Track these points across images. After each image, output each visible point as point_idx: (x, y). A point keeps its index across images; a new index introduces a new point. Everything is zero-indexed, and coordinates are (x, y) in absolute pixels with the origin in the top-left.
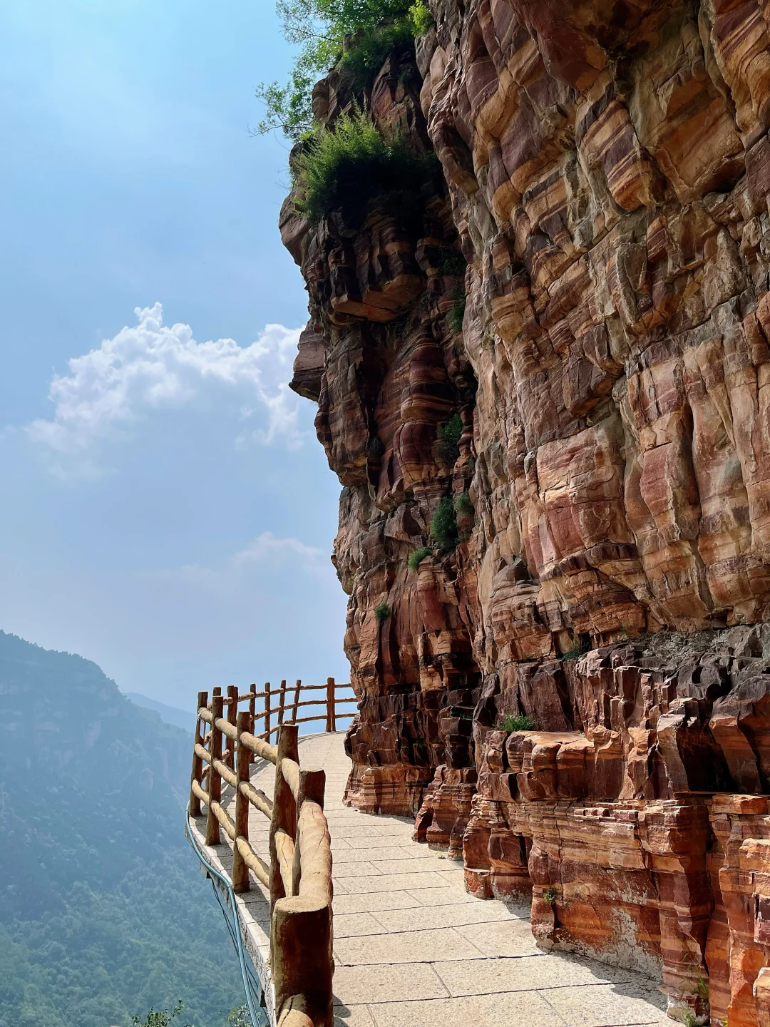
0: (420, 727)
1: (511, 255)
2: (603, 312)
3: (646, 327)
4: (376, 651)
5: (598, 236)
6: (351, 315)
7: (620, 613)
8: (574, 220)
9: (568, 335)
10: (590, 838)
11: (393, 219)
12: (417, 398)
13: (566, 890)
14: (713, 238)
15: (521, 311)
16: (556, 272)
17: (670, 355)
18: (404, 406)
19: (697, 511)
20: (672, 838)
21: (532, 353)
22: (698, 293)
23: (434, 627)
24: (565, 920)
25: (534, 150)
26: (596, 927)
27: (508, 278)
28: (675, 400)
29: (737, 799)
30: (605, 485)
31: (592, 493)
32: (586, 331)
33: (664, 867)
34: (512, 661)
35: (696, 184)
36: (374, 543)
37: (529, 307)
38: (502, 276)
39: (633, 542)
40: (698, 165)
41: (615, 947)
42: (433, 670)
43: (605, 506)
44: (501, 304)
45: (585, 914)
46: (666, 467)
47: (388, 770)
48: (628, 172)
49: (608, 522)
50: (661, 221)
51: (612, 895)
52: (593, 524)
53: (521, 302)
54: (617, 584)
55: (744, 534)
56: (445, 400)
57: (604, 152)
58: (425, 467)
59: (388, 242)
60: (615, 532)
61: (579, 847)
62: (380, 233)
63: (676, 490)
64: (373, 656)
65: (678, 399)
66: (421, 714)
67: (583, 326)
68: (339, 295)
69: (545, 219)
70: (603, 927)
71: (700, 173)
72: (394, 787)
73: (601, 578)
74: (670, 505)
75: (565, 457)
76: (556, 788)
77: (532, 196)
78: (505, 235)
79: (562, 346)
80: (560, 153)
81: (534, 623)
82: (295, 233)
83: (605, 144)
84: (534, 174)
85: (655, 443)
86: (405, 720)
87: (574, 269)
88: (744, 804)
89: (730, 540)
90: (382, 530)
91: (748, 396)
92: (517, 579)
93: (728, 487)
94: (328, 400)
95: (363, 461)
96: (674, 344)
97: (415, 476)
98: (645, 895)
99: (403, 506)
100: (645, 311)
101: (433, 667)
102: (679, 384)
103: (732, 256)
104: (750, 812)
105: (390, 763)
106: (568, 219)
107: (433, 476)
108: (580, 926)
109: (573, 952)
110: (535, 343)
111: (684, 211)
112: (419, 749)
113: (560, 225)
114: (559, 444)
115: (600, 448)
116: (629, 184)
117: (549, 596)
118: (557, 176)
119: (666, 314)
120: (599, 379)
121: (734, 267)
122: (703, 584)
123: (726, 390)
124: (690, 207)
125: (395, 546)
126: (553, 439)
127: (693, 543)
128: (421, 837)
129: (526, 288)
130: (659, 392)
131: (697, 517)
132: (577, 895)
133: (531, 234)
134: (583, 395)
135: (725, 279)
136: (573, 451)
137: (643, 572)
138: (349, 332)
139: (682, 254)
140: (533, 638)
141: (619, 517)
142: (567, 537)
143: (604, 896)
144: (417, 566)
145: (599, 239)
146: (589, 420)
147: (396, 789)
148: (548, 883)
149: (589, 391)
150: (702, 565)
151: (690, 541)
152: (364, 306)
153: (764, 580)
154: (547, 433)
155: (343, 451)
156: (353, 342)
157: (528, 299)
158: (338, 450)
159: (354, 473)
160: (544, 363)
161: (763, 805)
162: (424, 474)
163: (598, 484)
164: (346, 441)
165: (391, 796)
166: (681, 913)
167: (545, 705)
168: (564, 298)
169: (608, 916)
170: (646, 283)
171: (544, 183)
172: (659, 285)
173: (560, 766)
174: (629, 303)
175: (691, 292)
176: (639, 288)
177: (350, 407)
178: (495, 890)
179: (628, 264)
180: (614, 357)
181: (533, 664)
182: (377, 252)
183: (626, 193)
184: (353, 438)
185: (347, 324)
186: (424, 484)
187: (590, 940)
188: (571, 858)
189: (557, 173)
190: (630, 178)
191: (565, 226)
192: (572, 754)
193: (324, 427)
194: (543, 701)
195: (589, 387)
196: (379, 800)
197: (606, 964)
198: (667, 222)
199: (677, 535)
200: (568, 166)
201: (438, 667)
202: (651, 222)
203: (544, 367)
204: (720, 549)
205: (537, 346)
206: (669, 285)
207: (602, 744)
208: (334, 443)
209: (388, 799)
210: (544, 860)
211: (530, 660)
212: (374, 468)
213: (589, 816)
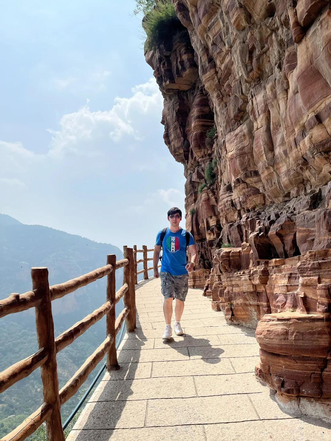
0: (207, 254)
1: (208, 55)
2: (238, 75)
3: (252, 79)
4: (191, 227)
5: (233, 42)
6: (172, 89)
7: (254, 199)
8: (225, 37)
9: (229, 86)
10: (238, 283)
11: (184, 44)
12: (198, 121)
13: (234, 302)
14: (271, 37)
15: (213, 79)
16: (222, 60)
17: (261, 90)
18: (193, 125)
19: (273, 153)
20: (260, 279)
21: (220, 96)
22: (269, 61)
23: (209, 215)
24: (234, 313)
25: (207, 8)
26: (244, 315)
27: (207, 65)
28: (264, 109)
29: (274, 260)
30: (246, 148)
31: (241, 151)
32: (234, 84)
33: (260, 290)
34: (226, 223)
35: (261, 15)
36: (188, 185)
37: (216, 77)
38: (205, 65)
39: (257, 170)
40: (259, 7)
41: (251, 321)
42: (210, 232)
43: (246, 156)
44: (205, 77)
45: (240, 311)
46: (261, 137)
47: (197, 272)
48: (236, 14)
49: (247, 163)
50: (251, 33)
51: (247, 302)
52: (242, 164)
53: (213, 75)
54: (254, 187)
55: (288, 160)
56: (210, 121)
57: (228, 6)
58: (203, 150)
59: (183, 55)
60: (250, 166)
61: (237, 287)
62: (180, 51)
63: (264, 146)
64: (190, 229)
65: (265, 108)
66: (207, 249)
67: (233, 82)
68: (165, 82)
69: (215, 38)
70: (246, 315)
71: (261, 10)
72: (200, 278)
73: (248, 185)
74: (263, 152)
75: (234, 138)
76: (230, 266)
77: (209, 29)
78: (205, 47)
79: (229, 92)
80: (218, 8)
81: (231, 207)
82: (150, 56)
83: (228, 3)
84: (210, 18)
85: (258, 127)
86: (201, 252)
87: (227, 58)
88: (276, 261)
89: (284, 164)
90: (191, 179)
91: (284, 103)
92: (227, 191)
93: (281, 142)
94: (168, 127)
95: (182, 151)
96: (263, 85)
97: (199, 154)
98: (256, 301)
99: (197, 167)
100: (250, 72)
101: (210, 231)
102: (264, 102)
103: (278, 44)
104: (278, 264)
105: (198, 269)
106: (222, 37)
107: (206, 153)
108: (240, 315)
109: (238, 325)
110: (220, 91)
111: (259, 26)
112: (207, 263)
113: (220, 40)
114: (232, 133)
115: (244, 133)
116: (237, 19)
117: (236, 196)
118: (217, 19)
119: (259, 72)
120: (241, 104)
121: (279, 48)
122: (279, 183)
123: (278, 101)
124: (261, 25)
125: (196, 185)
126: (230, 131)
127: (273, 166)
128: (205, 295)
129: (214, 69)
130: (258, 106)
131: (272, 156)
132: (238, 304)
133: (212, 45)
134: (237, 111)
135: (276, 54)
136: (237, 135)
137: (261, 181)
138: (173, 96)
139: (260, 46)
140: (232, 213)
141: (251, 160)
142: (235, 171)
143: (245, 303)
144: (201, 191)
145: (233, 43)
146: (241, 121)
147: (201, 279)
148: (230, 301)
149: (239, 110)
150: (278, 176)
151: (272, 166)
152: (177, 84)
153: (297, 178)
154: (228, 129)
155: (174, 148)
156: (175, 101)
157: (215, 73)
158: (173, 147)
159: (180, 156)
160: (225, 100)
161: (283, 261)
162: (202, 153)
163: (243, 148)
164: (176, 143)
165: (199, 281)
166: (265, 305)
167: (235, 238)
168: (226, 71)
169: (247, 310)
170: (249, 60)
171: (213, 22)
172: (254, 60)
173: (231, 258)
174: (244, 70)
175: (266, 61)
176: (247, 62)
177: (175, 128)
178: (221, 308)
179: (242, 52)
180: (244, 93)
181: (231, 223)
182: (179, 60)
183: (237, 22)
184: (177, 142)
185: (172, 93)
186: (203, 157)
187: (243, 320)
188: (235, 291)
189: (217, 17)
190: (236, 16)
191: (222, 40)
192: (234, 253)
193: (167, 138)
194: (234, 237)
195: (239, 108)
196: (195, 283)
197: (249, 328)
198: (254, 32)
199: (267, 164)
200: (220, 14)
201: (212, 231)
202: (248, 34)
203: (225, 101)
204: (282, 168)
205: (221, 93)
206: (258, 59)
207: (244, 249)
208: (171, 144)
209: (198, 283)
210: (228, 293)
211: (231, 222)
212: (186, 153)
213: (238, 274)
